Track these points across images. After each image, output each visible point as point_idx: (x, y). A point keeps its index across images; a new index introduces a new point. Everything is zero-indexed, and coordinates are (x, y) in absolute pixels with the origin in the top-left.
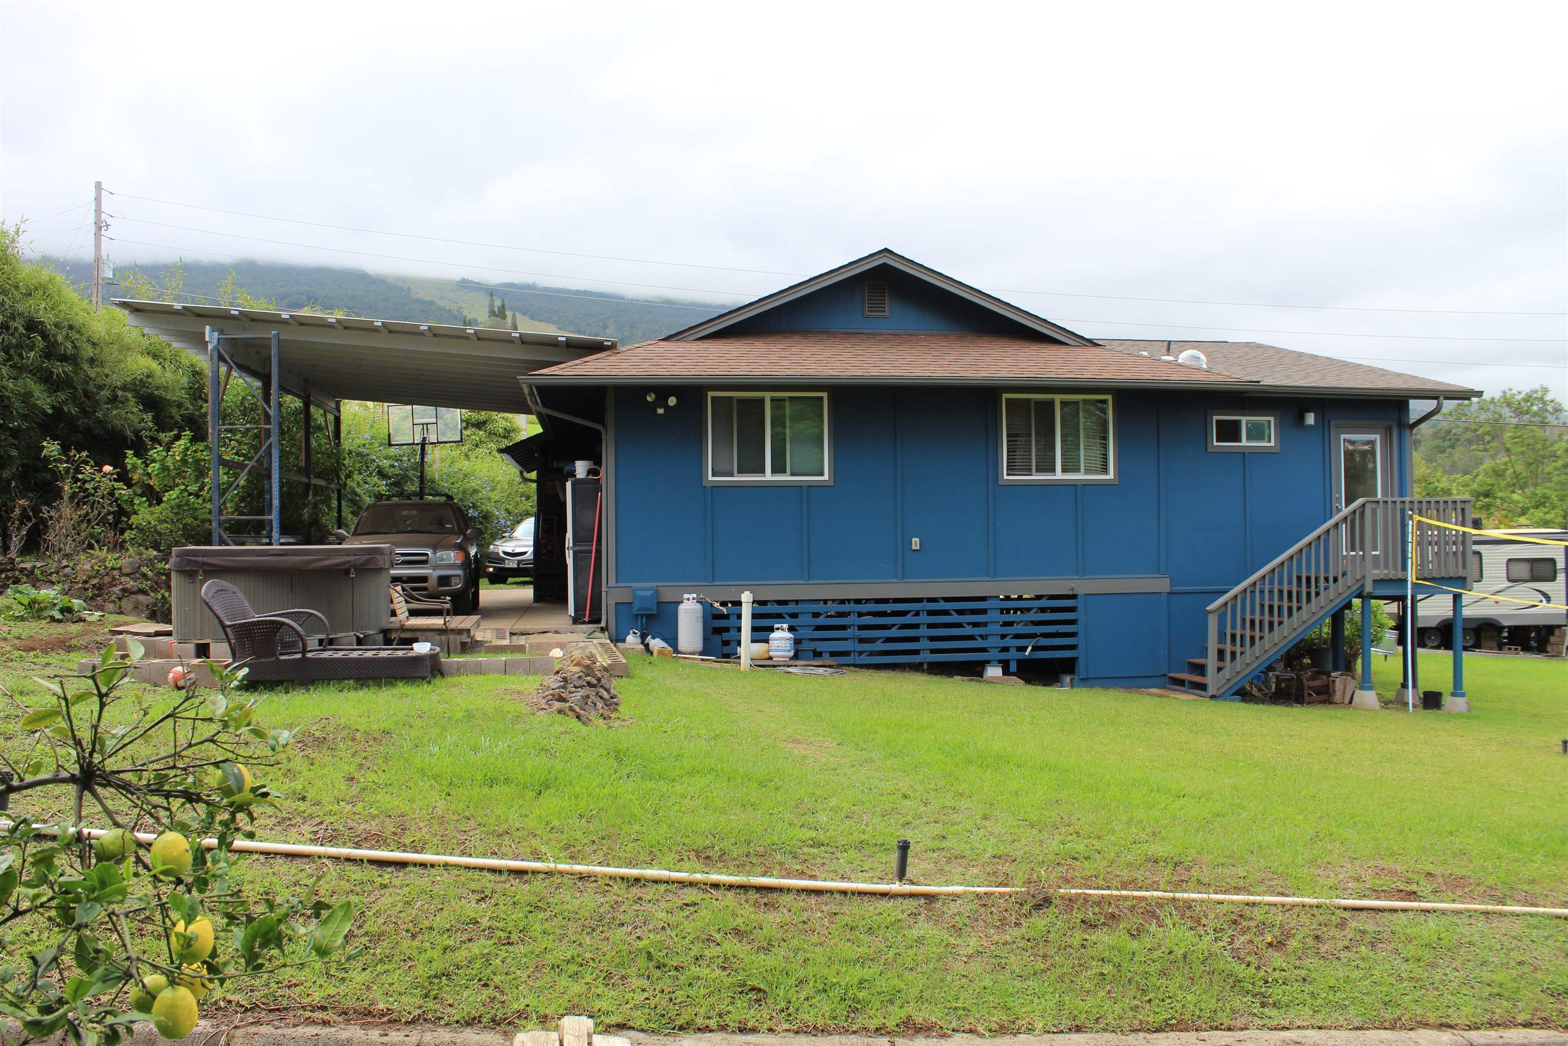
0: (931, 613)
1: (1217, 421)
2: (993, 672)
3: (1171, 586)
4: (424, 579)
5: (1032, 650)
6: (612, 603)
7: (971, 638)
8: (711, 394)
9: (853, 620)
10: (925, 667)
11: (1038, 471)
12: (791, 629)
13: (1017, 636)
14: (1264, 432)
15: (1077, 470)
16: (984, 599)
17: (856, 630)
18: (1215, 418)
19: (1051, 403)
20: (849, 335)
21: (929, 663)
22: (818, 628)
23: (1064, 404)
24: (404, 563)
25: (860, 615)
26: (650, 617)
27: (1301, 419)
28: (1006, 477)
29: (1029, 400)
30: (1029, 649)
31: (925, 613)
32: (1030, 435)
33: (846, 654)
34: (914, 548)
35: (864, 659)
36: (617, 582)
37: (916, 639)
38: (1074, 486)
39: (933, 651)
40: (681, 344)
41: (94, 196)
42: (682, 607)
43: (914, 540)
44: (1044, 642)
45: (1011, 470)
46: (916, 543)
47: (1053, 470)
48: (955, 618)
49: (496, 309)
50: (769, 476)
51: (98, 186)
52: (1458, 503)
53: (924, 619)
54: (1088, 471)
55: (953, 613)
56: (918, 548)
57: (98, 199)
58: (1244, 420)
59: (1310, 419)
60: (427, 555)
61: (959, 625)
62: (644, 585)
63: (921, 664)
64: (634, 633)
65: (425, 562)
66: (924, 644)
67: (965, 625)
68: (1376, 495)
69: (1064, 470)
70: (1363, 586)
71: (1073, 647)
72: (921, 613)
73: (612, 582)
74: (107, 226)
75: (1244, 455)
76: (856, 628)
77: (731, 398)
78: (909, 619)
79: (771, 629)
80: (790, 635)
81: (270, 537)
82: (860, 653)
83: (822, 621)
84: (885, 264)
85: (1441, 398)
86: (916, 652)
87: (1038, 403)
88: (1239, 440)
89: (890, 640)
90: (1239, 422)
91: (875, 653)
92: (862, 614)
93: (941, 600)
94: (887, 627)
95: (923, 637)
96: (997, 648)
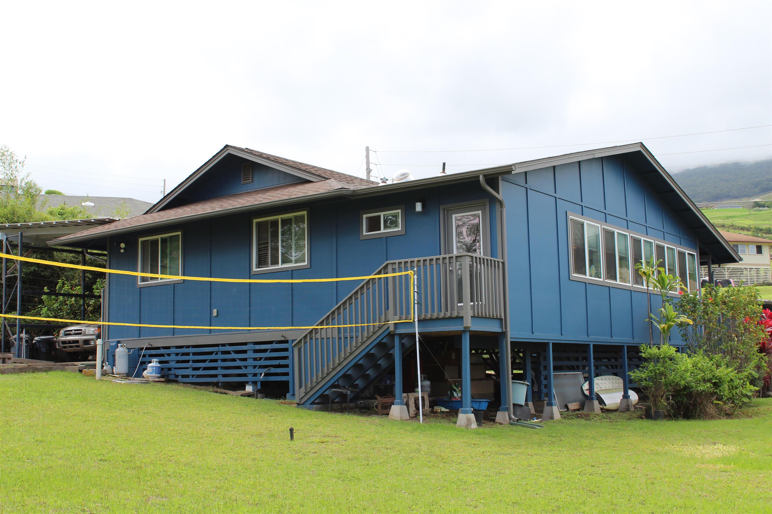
0: (223, 353)
1: (367, 218)
2: (249, 389)
5: (264, 376)
6: (106, 349)
7: (239, 368)
8: (141, 239)
9: (192, 357)
10: (220, 384)
11: (271, 264)
12: (160, 362)
13: (260, 367)
15: (291, 261)
16: (245, 344)
17: (191, 363)
18: (365, 216)
19: (277, 221)
21: (222, 383)
22: (178, 362)
23: (283, 221)
24: (74, 334)
27: (414, 208)
28: (254, 269)
29: (267, 221)
30: (263, 374)
31: (220, 353)
32: (268, 243)
33: (187, 376)
34: (214, 315)
35: (195, 380)
36: (108, 339)
37: (215, 368)
38: (288, 272)
39: (225, 376)
41: (366, 154)
42: (118, 350)
43: (214, 310)
44: (273, 370)
45: (258, 265)
47: (278, 263)
48: (233, 356)
50: (160, 280)
51: (367, 148)
53: (221, 356)
54: (296, 261)
55: (232, 352)
56: (216, 315)
57: (367, 156)
58: (382, 214)
59: (419, 207)
60: (82, 330)
61: (234, 360)
62: (114, 340)
63: (218, 383)
65: (81, 334)
66: (219, 371)
67: (237, 360)
69: (282, 262)
71: (287, 374)
72: (218, 353)
75: (388, 238)
77: (148, 240)
78: (213, 357)
80: (159, 365)
82: (193, 376)
83: (179, 358)
86: (216, 376)
87: (272, 222)
88: (380, 230)
89: (205, 369)
90: (379, 217)
91: (198, 376)
92: (194, 354)
93: (227, 345)
94: (204, 361)
95: (219, 367)
96: (251, 374)
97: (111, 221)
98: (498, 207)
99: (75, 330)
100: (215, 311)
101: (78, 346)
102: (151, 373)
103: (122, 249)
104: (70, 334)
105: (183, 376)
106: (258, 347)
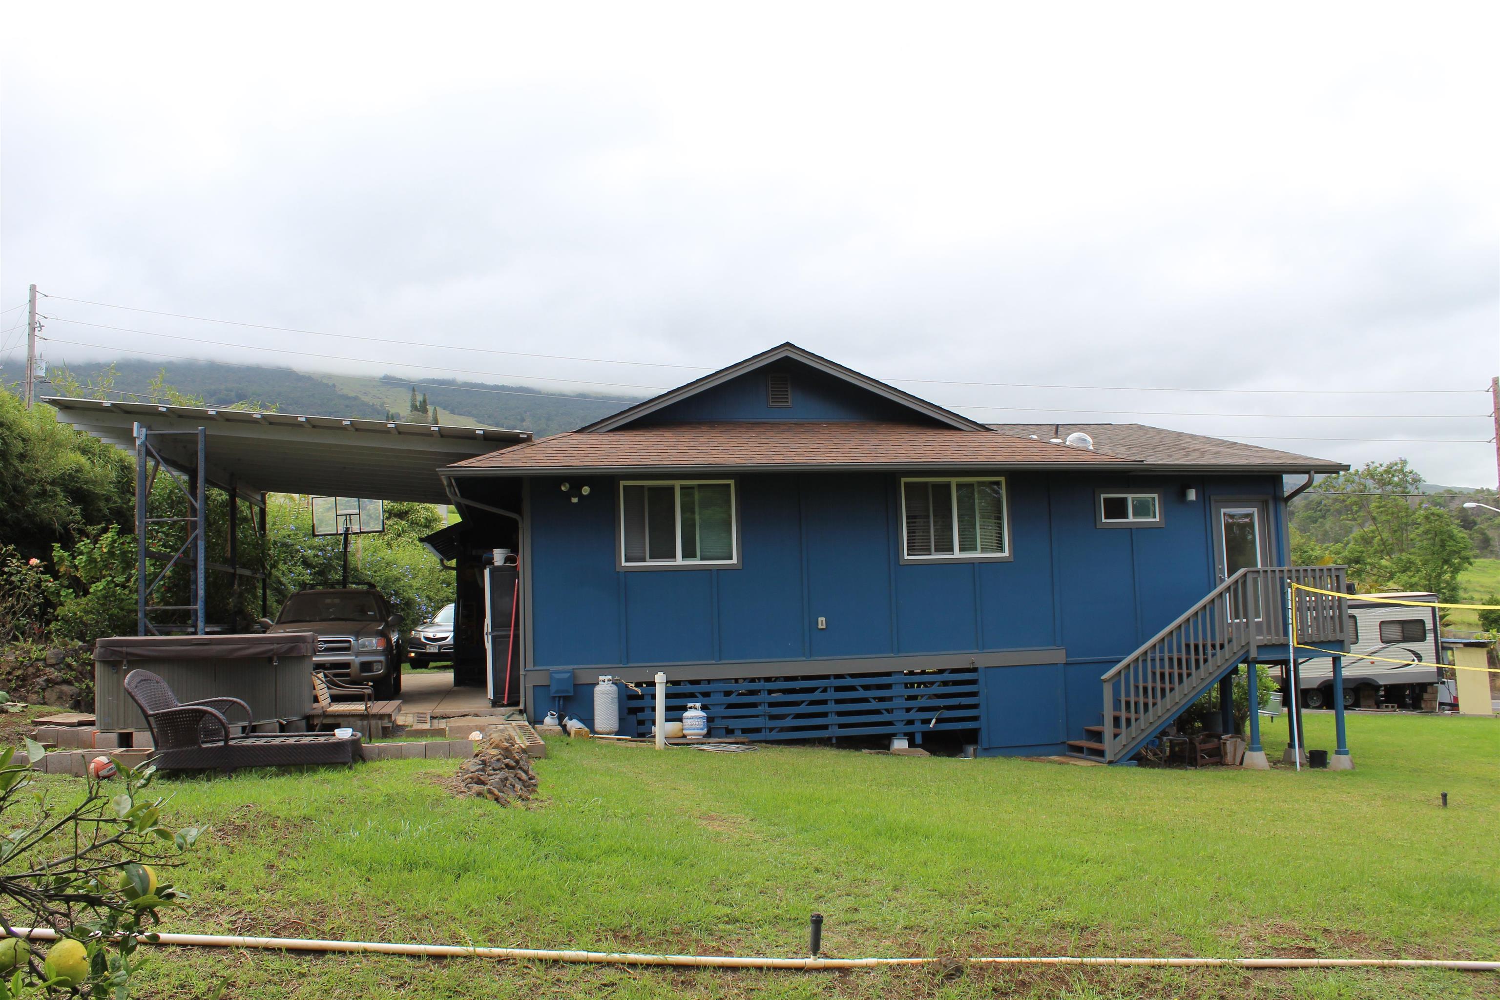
0: (838, 689)
1: (1105, 499)
2: (900, 744)
3: (1067, 658)
4: (346, 665)
5: (936, 723)
6: (530, 686)
7: (877, 712)
8: (623, 483)
9: (763, 697)
10: (834, 741)
11: (936, 551)
12: (704, 708)
13: (921, 709)
14: (1149, 508)
15: (974, 549)
16: (888, 674)
17: (767, 707)
18: (1103, 496)
19: (948, 486)
20: (754, 424)
21: (838, 738)
22: (730, 706)
23: (959, 486)
24: (327, 650)
25: (770, 692)
26: (566, 699)
27: (1184, 495)
28: (906, 557)
29: (927, 483)
30: (934, 721)
31: (833, 689)
32: (928, 517)
33: (757, 730)
34: (820, 627)
35: (774, 735)
36: (534, 666)
37: (824, 715)
38: (971, 564)
39: (841, 726)
40: (593, 436)
41: (28, 299)
42: (598, 689)
43: (820, 619)
44: (948, 714)
45: (911, 550)
46: (822, 622)
47: (951, 549)
48: (861, 694)
49: (418, 404)
50: (679, 561)
51: (33, 289)
52: (1333, 570)
53: (831, 695)
54: (984, 550)
55: (860, 688)
56: (824, 627)
57: (32, 302)
58: (1130, 497)
59: (1192, 495)
60: (349, 641)
61: (865, 700)
62: (561, 668)
63: (830, 739)
64: (552, 715)
65: (348, 649)
66: (832, 719)
67: (872, 700)
68: (1256, 566)
69: (962, 549)
70: (1248, 652)
71: (975, 719)
72: (829, 690)
73: (530, 666)
74: (41, 326)
76: (767, 705)
77: (643, 486)
78: (817, 696)
79: (685, 709)
80: (702, 714)
81: (195, 626)
82: (771, 729)
83: (733, 699)
84: (787, 358)
85: (1312, 472)
86: (825, 727)
87: (936, 486)
88: (1126, 517)
89: (798, 716)
90: (1126, 499)
91: (782, 729)
92: (772, 692)
93: (847, 677)
95: (831, 712)
96: (902, 721)
99: (328, 642)
100: (822, 621)
103: (578, 496)
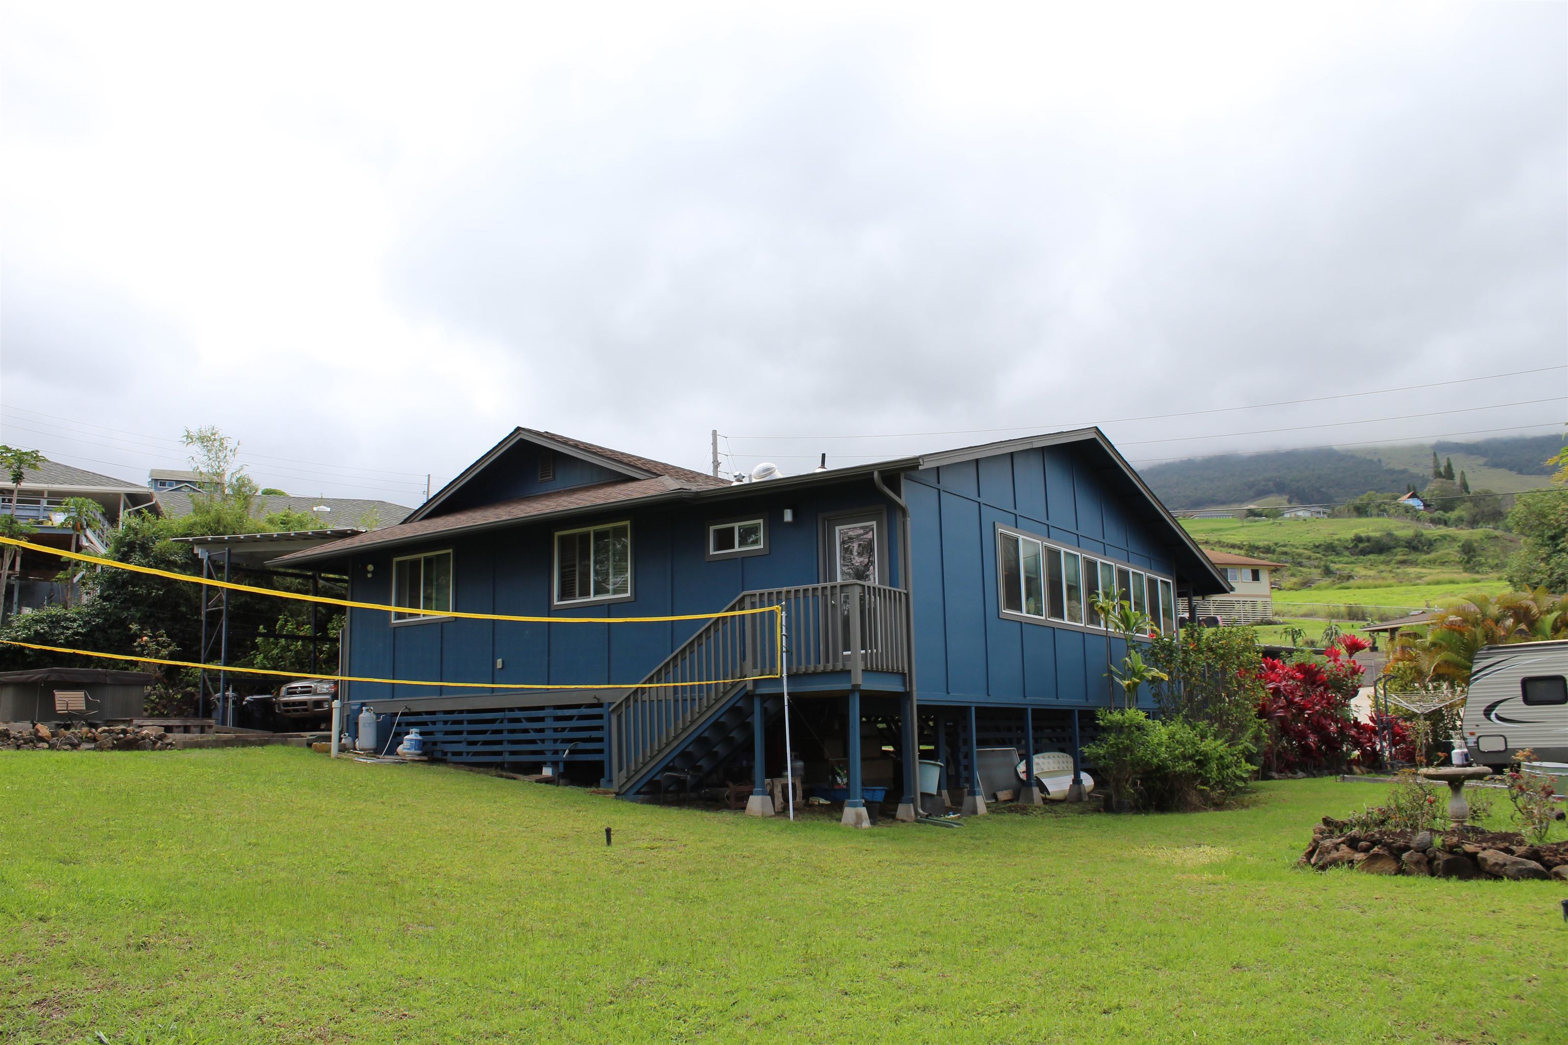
0: (511, 721)
1: (716, 531)
2: (547, 772)
5: (569, 753)
6: (345, 715)
7: (533, 742)
9: (466, 727)
10: (506, 766)
11: (580, 595)
12: (421, 734)
13: (563, 741)
14: (754, 535)
15: (608, 591)
16: (542, 708)
17: (465, 735)
18: (712, 528)
19: (589, 535)
21: (510, 763)
22: (447, 733)
23: (597, 534)
27: (782, 516)
28: (556, 603)
29: (574, 535)
30: (567, 752)
31: (506, 721)
32: (575, 566)
33: (459, 754)
34: (498, 667)
35: (470, 759)
36: (348, 701)
37: (500, 743)
38: (603, 606)
39: (513, 753)
41: (713, 441)
42: (362, 716)
43: (498, 660)
44: (581, 746)
45: (561, 596)
47: (589, 593)
48: (525, 725)
49: (1442, 470)
50: (422, 617)
53: (507, 726)
54: (615, 591)
55: (523, 720)
56: (501, 667)
57: (715, 444)
58: (736, 526)
59: (788, 516)
60: (311, 687)
61: (526, 731)
62: (359, 701)
63: (503, 763)
65: (310, 692)
66: (505, 747)
67: (531, 731)
69: (595, 593)
71: (600, 751)
72: (504, 721)
73: (346, 700)
75: (744, 558)
76: (466, 733)
77: (406, 560)
78: (497, 726)
80: (419, 738)
82: (468, 753)
83: (449, 727)
84: (521, 440)
86: (500, 753)
87: (582, 536)
88: (734, 548)
89: (485, 743)
90: (733, 529)
91: (476, 754)
92: (470, 722)
93: (516, 710)
94: (484, 732)
95: (505, 741)
96: (550, 751)
97: (355, 533)
98: (899, 516)
99: (302, 687)
100: (499, 662)
101: (306, 710)
102: (409, 749)
103: (369, 572)
104: (295, 693)
105: (455, 754)
106: (560, 713)
